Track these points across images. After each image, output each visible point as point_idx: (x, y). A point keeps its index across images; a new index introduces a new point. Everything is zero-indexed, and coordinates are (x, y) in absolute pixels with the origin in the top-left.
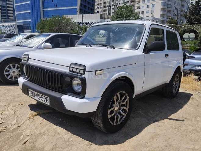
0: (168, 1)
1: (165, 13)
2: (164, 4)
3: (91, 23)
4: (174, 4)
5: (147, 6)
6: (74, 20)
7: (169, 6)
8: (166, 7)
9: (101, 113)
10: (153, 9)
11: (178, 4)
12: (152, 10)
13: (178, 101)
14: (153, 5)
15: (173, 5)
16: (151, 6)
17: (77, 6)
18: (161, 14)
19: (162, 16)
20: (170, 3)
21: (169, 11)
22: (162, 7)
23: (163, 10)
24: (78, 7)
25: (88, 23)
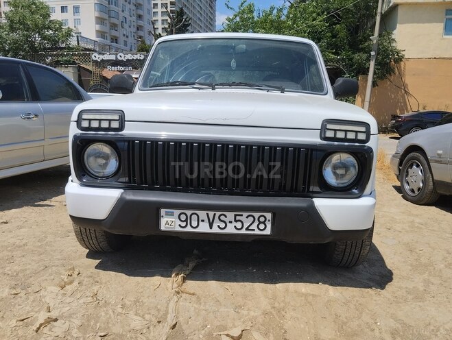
0: (109, 4)
1: (107, 29)
2: (101, 7)
4: (123, 11)
5: (62, 8)
7: (113, 14)
8: (106, 16)
10: (76, 17)
11: (130, 12)
12: (75, 20)
14: (76, 9)
15: (120, 13)
16: (70, 9)
18: (97, 31)
19: (101, 34)
20: (113, 7)
21: (114, 26)
22: (97, 14)
23: (100, 20)
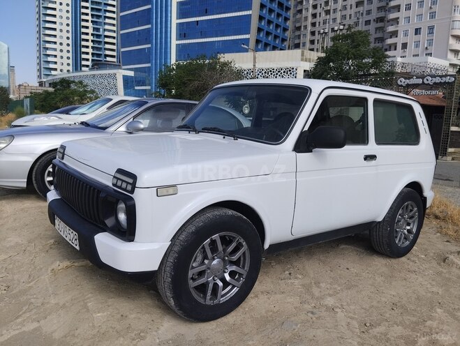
3: (279, 72)
5: (416, 30)
6: (236, 66)
9: (169, 276)
10: (430, 38)
12: (427, 41)
13: (409, 265)
14: (431, 29)
17: (249, 33)
18: (450, 50)
24: (251, 36)
25: (271, 71)
